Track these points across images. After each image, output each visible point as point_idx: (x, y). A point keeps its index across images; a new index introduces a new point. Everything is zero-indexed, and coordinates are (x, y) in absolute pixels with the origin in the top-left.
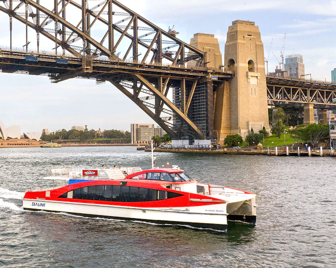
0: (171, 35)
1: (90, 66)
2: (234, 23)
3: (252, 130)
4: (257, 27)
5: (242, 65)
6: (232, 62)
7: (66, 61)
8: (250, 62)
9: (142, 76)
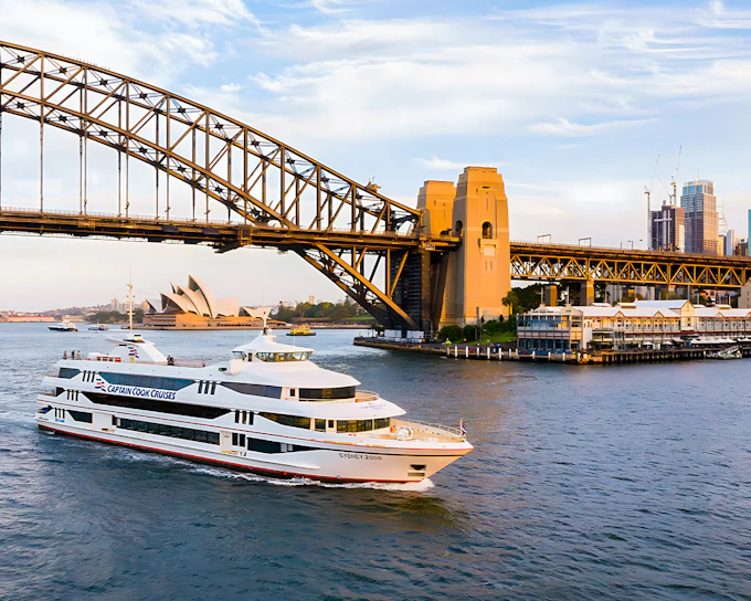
0: (371, 190)
1: (248, 236)
2: (466, 170)
3: (482, 319)
4: (500, 175)
5: (473, 230)
6: (459, 225)
7: (217, 230)
8: (486, 225)
9: (326, 246)
